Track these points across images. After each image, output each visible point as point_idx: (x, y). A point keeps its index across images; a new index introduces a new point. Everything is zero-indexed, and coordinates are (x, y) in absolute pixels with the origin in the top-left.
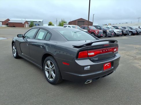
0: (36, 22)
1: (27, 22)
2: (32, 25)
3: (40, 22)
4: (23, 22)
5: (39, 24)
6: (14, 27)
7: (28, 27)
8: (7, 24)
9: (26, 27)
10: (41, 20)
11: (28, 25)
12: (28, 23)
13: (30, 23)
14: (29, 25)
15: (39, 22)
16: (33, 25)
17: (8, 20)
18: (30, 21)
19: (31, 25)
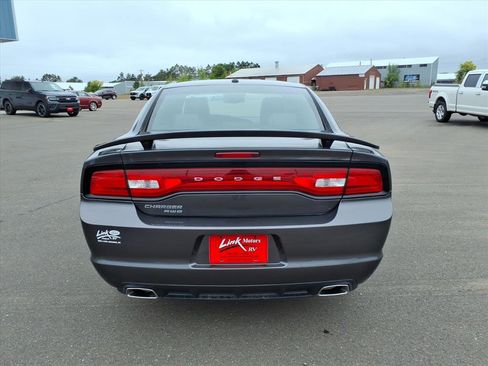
0: (410, 66)
1: (375, 71)
2: (393, 79)
3: (425, 65)
4: (362, 72)
5: (418, 76)
6: (332, 89)
7: (377, 87)
8: (314, 81)
9: (371, 86)
10: (429, 60)
11: (378, 79)
12: (378, 75)
13: (385, 74)
14: (381, 82)
15: (421, 65)
16: (397, 80)
17: (319, 68)
18: (386, 64)
19: (389, 79)
